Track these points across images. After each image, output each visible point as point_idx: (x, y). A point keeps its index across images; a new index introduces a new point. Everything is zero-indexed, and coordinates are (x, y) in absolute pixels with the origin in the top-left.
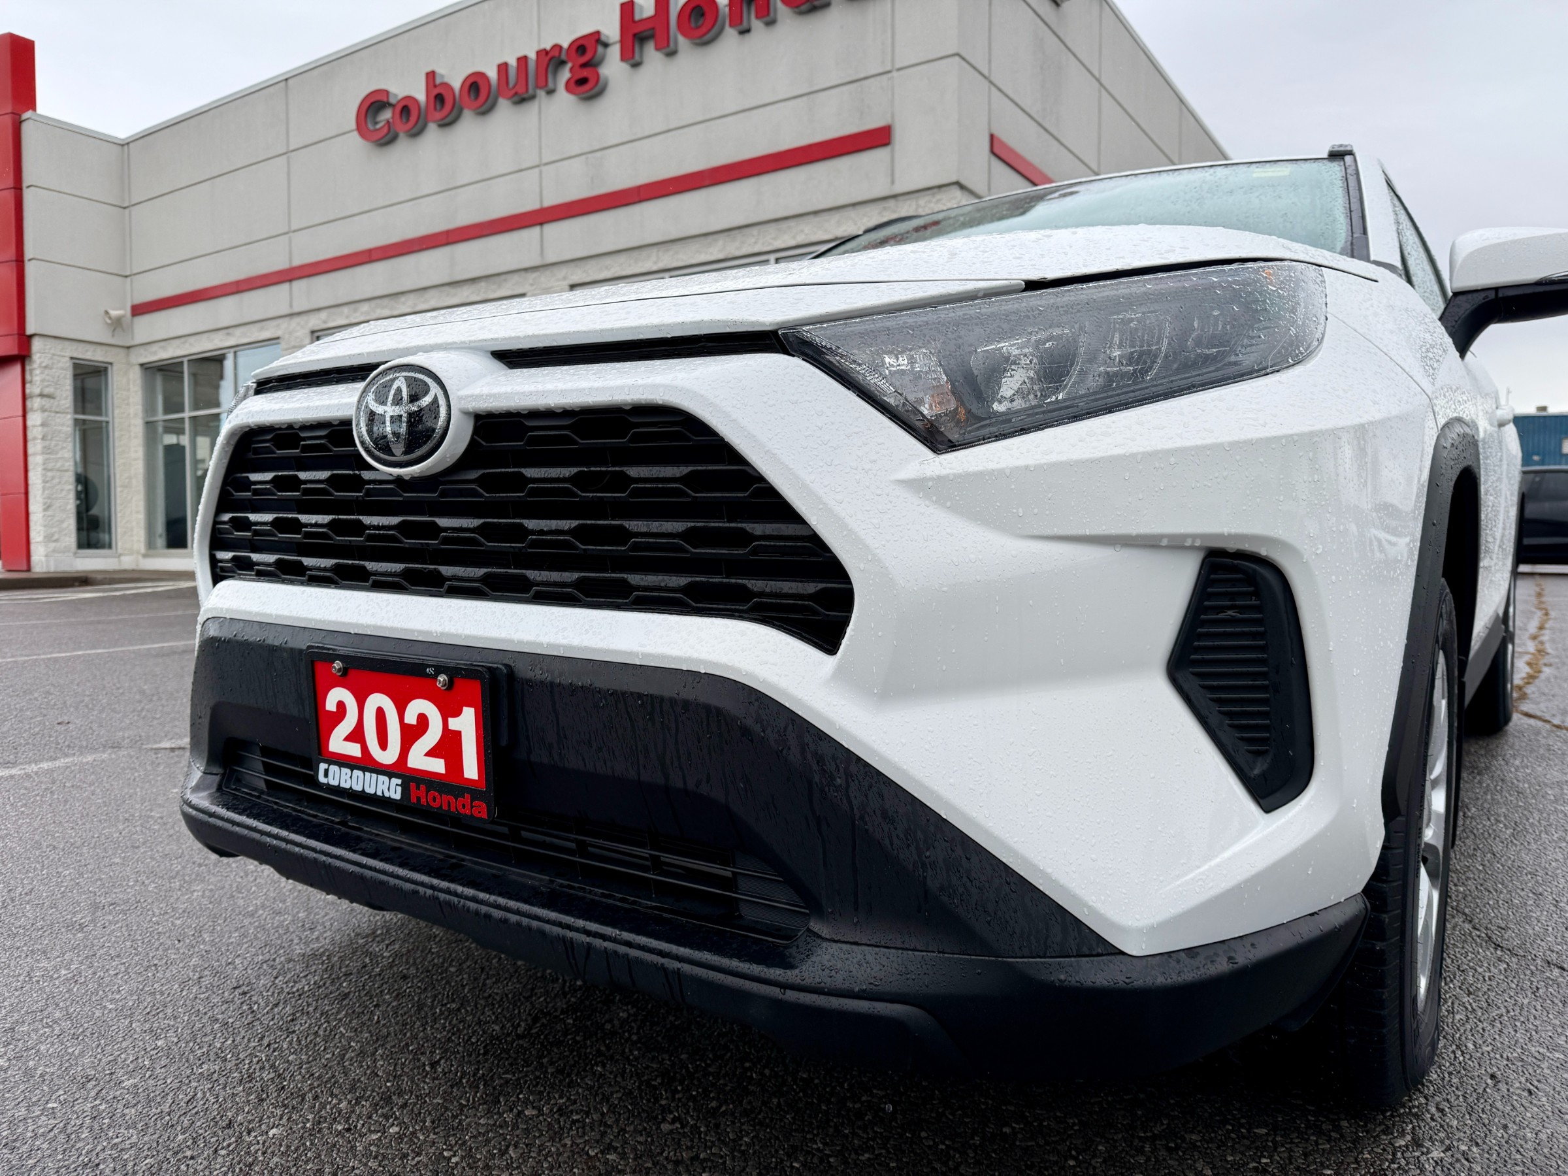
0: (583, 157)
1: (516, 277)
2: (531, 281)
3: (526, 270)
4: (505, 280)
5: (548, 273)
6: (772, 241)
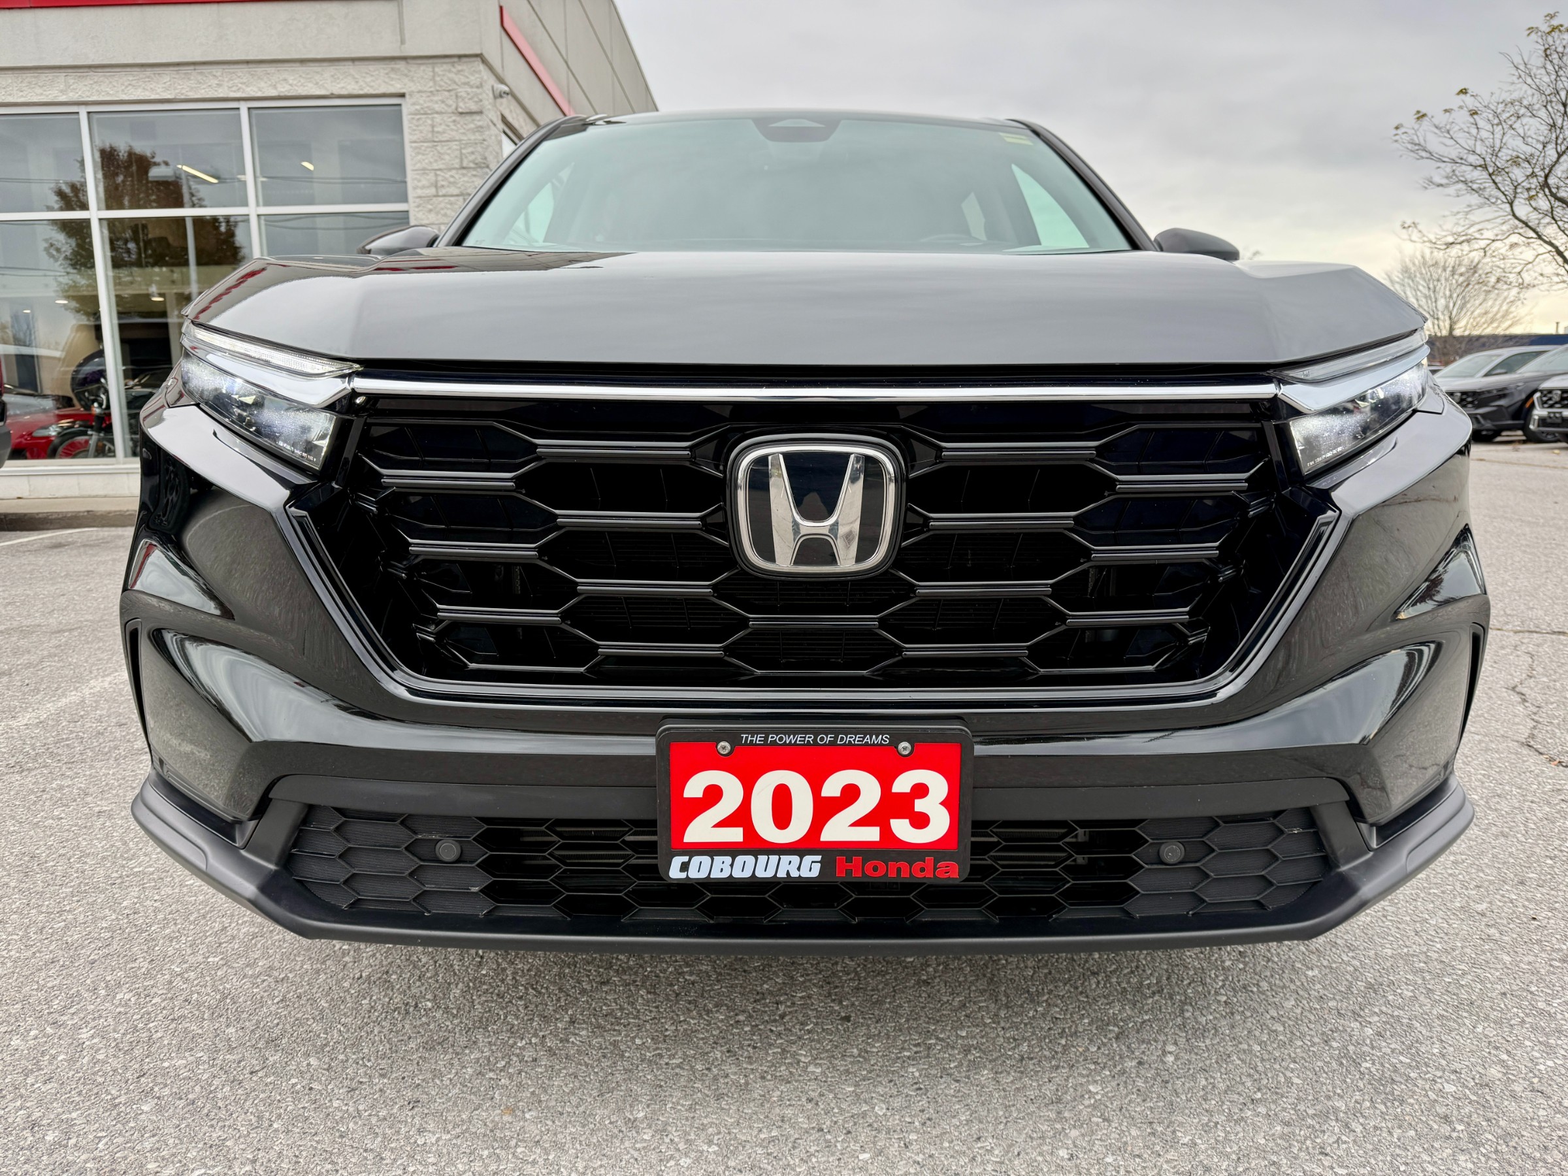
6: (244, 87)
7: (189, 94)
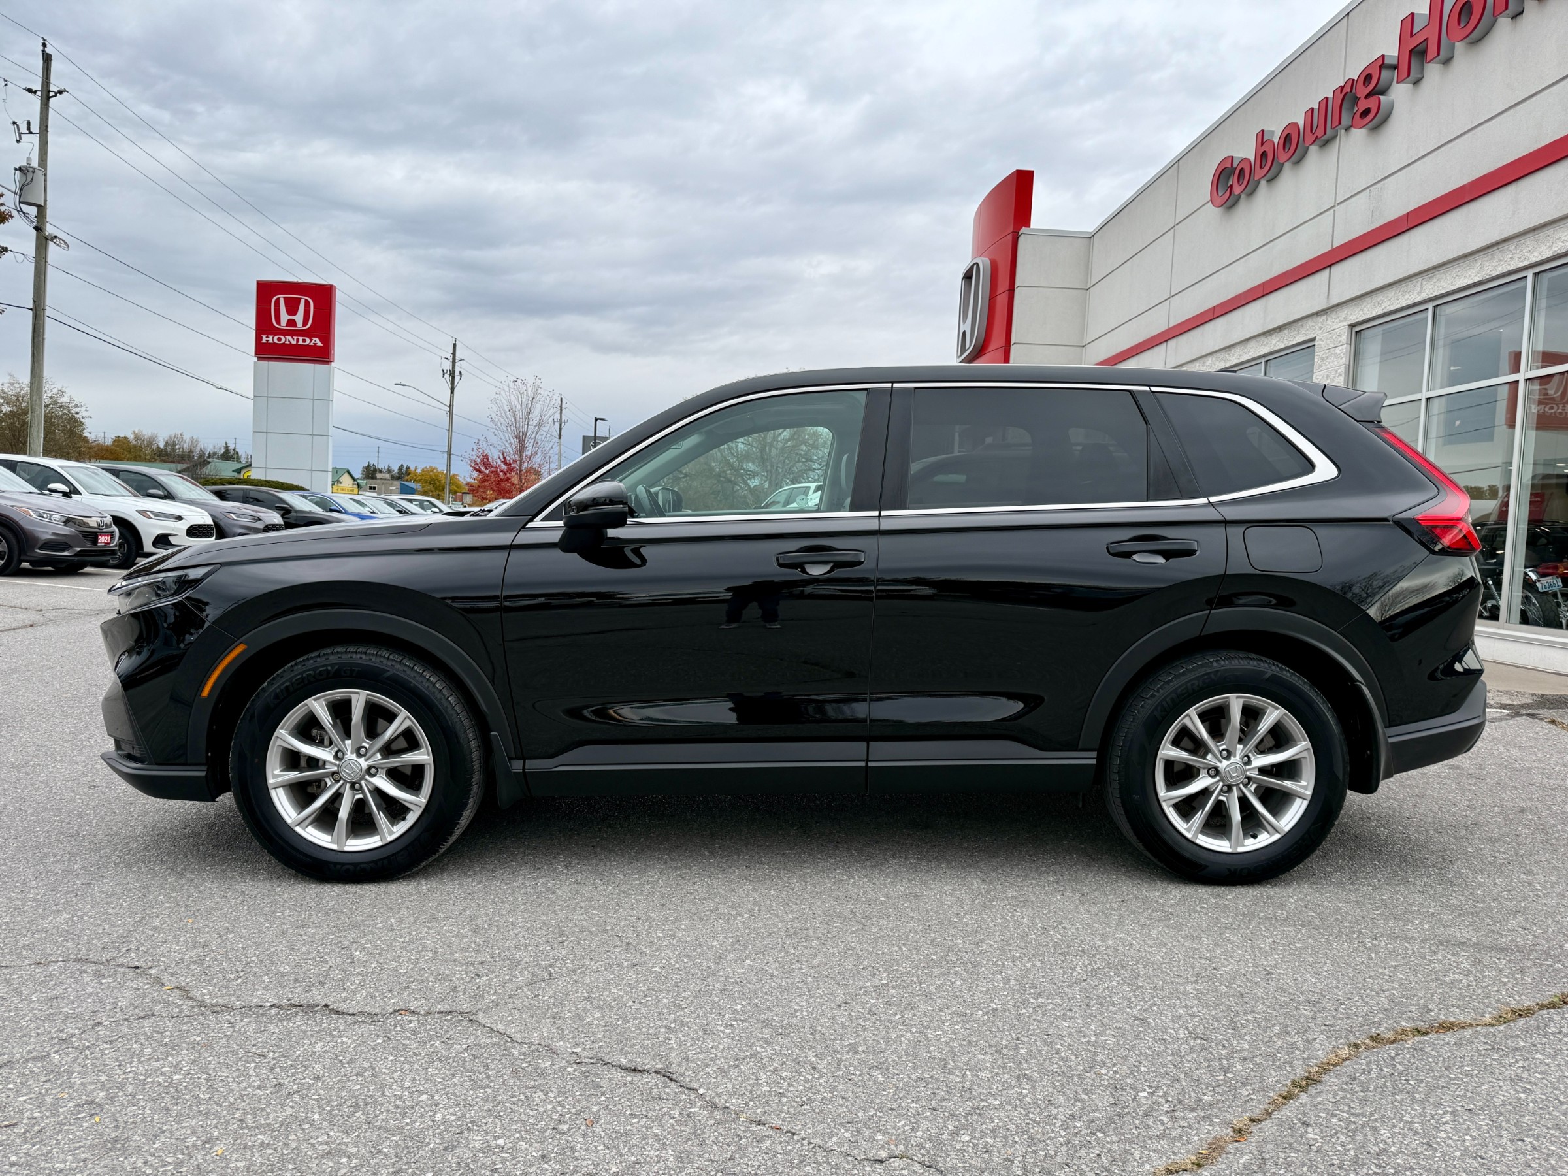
0: (1368, 190)
1: (1310, 322)
2: (1320, 325)
3: (1317, 314)
4: (1302, 326)
5: (1333, 315)
6: (1528, 254)
7: (1491, 273)
